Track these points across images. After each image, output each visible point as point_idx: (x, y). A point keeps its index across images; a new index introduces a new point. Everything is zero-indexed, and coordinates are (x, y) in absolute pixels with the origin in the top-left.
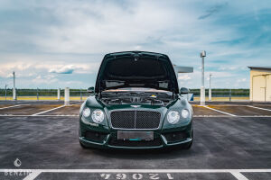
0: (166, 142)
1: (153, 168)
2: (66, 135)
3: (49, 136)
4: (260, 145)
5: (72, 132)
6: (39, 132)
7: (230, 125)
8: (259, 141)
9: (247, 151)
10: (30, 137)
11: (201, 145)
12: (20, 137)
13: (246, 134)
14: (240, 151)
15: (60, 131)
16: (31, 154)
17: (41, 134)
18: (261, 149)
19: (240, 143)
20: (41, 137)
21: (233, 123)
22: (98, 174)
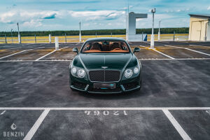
0: (124, 89)
1: (115, 107)
2: (60, 78)
3: (50, 79)
4: (186, 87)
5: (64, 76)
6: (43, 76)
7: (169, 68)
8: (186, 83)
9: (177, 92)
10: (38, 81)
11: (147, 87)
12: (32, 81)
13: (179, 77)
14: (171, 92)
15: (56, 75)
16: (41, 96)
18: (185, 90)
19: (173, 85)
20: (45, 80)
21: (172, 66)
22: (83, 111)
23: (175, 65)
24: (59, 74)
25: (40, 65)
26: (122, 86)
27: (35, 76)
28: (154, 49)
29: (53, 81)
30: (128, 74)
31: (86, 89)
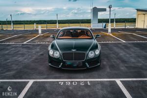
0: (88, 66)
2: (42, 57)
3: (34, 58)
4: (133, 63)
5: (45, 55)
7: (121, 48)
8: (133, 60)
9: (126, 67)
10: (25, 59)
11: (105, 63)
12: (21, 59)
13: (128, 56)
14: (122, 67)
15: (39, 54)
17: (30, 56)
18: (133, 65)
19: (124, 61)
20: (30, 58)
21: (123, 47)
23: (126, 47)
24: (41, 53)
25: (27, 47)
26: (87, 64)
27: (23, 55)
28: (111, 35)
29: (36, 59)
30: (91, 55)
31: (60, 66)
